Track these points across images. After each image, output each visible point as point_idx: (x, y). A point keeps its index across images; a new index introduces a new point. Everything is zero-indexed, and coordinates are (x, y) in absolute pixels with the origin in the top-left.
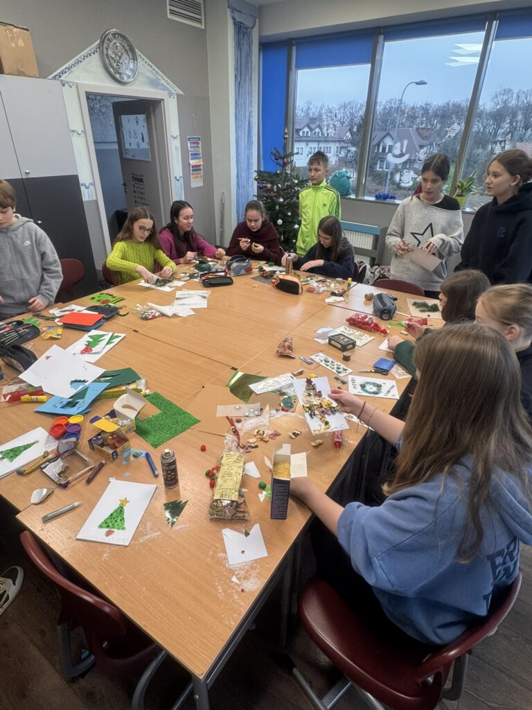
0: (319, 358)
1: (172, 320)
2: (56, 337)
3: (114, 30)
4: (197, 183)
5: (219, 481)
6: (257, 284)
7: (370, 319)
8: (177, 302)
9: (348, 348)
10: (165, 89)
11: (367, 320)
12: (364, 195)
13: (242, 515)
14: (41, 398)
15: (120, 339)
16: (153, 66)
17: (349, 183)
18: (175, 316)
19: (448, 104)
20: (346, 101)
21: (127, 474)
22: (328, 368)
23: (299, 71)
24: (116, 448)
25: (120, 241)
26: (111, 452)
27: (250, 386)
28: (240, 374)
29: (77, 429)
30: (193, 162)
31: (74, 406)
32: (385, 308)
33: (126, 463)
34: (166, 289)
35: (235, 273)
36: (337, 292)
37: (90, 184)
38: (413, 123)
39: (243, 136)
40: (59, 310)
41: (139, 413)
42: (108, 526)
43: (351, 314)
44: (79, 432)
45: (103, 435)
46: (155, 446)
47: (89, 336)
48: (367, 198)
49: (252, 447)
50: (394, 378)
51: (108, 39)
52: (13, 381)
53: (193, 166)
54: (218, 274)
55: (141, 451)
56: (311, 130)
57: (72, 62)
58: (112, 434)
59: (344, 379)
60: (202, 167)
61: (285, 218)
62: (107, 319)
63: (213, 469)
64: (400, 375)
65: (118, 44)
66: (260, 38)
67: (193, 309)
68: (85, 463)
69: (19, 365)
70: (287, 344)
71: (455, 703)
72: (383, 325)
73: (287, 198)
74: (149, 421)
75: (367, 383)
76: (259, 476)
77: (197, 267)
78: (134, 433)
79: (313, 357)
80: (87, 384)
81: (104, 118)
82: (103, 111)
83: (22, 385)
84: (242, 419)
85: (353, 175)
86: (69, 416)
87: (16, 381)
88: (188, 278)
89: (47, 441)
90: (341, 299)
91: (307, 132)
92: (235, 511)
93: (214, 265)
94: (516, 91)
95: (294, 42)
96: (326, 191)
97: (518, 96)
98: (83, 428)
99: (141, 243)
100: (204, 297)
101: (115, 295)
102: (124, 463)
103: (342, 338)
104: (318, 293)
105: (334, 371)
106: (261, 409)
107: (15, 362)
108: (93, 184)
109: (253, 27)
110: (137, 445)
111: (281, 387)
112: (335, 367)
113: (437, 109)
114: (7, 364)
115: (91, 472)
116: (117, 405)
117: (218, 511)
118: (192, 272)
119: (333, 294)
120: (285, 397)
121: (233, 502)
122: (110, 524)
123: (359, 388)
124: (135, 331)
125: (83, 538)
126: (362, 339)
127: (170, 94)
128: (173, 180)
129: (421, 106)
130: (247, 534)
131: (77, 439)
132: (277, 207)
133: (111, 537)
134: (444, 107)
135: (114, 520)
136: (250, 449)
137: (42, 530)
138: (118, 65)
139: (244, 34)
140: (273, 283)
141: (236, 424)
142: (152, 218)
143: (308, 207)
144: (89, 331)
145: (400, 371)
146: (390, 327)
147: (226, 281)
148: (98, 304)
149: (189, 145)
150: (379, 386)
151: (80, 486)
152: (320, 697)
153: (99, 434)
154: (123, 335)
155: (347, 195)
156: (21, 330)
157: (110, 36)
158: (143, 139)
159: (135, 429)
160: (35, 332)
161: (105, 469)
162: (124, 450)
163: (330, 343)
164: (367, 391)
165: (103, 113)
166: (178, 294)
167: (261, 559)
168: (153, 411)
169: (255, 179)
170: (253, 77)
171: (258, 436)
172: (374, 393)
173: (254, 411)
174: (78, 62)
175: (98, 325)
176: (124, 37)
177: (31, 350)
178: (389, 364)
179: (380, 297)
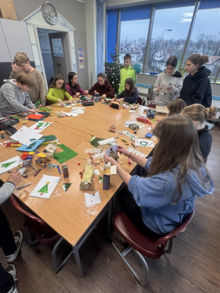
0: (125, 132)
1: (70, 118)
2: (26, 123)
3: (47, 2)
4: (82, 67)
5: (84, 176)
6: (103, 105)
7: (145, 118)
8: (72, 111)
9: (136, 129)
10: (69, 28)
11: (144, 119)
12: (145, 73)
13: (92, 188)
14: (18, 145)
15: (50, 124)
16: (64, 18)
17: (140, 68)
18: (71, 116)
19: (180, 40)
20: (141, 38)
21: (50, 173)
22: (128, 136)
23: (122, 22)
24: (46, 163)
25: (51, 88)
26: (44, 165)
27: (98, 142)
28: (94, 138)
29: (31, 156)
30: (80, 58)
31: (31, 148)
32: (151, 114)
33: (50, 169)
34: (69, 106)
35: (95, 101)
36: (133, 108)
37: (40, 66)
38: (166, 47)
39: (100, 48)
40: (27, 114)
41: (55, 151)
42: (42, 192)
43: (138, 117)
44: (32, 157)
45: (41, 159)
46: (61, 163)
47: (38, 123)
48: (147, 74)
49: (98, 164)
50: (152, 140)
51: (45, 6)
52: (8, 139)
53: (80, 60)
54: (89, 101)
55: (56, 165)
56: (127, 49)
57: (31, 14)
58: (44, 158)
59: (134, 140)
60: (83, 60)
61: (115, 81)
62: (45, 117)
63: (82, 172)
64: (155, 139)
65: (49, 8)
66: (107, 7)
67: (78, 114)
68: (34, 169)
69: (10, 133)
70: (113, 127)
71: (169, 254)
72: (150, 121)
73: (116, 73)
74: (59, 154)
75: (142, 142)
76: (100, 174)
77: (81, 99)
78: (53, 158)
79: (123, 132)
80: (36, 140)
81: (46, 40)
82: (45, 37)
83: (11, 140)
84: (94, 154)
85: (142, 65)
86: (29, 152)
87: (9, 139)
88: (77, 103)
89: (20, 161)
90: (135, 111)
91: (126, 50)
92: (89, 187)
93: (87, 98)
94: (206, 35)
95: (120, 10)
96: (131, 70)
97: (207, 37)
98: (34, 156)
99: (59, 89)
100: (83, 110)
101: (49, 108)
102: (49, 169)
103: (134, 125)
104: (126, 109)
105: (130, 137)
106: (102, 150)
107: (9, 132)
108: (41, 66)
109: (104, 3)
110: (54, 163)
111: (110, 143)
112: (131, 135)
113: (176, 42)
114: (6, 132)
115: (36, 172)
116: (47, 148)
117: (83, 187)
118: (78, 100)
119: (132, 109)
120: (111, 146)
121: (89, 183)
122: (42, 191)
123: (139, 143)
124: (56, 122)
125: (32, 196)
126: (141, 125)
127: (71, 30)
128: (72, 65)
129: (170, 40)
130: (94, 195)
131: (31, 160)
132: (112, 77)
133: (42, 195)
134: (178, 41)
135: (44, 190)
136: (97, 165)
137: (17, 193)
138: (49, 17)
139: (100, 5)
140: (109, 105)
141: (92, 156)
142: (63, 80)
143: (123, 76)
144: (38, 121)
145: (155, 138)
146: (152, 121)
147: (91, 104)
148: (42, 111)
149: (78, 51)
150: (147, 143)
151: (32, 177)
152: (121, 252)
153: (40, 158)
154: (51, 123)
155: (139, 73)
156: (12, 120)
157: (46, 4)
158: (60, 48)
159: (54, 157)
160: (17, 121)
161: (41, 171)
162: (49, 164)
163: (129, 127)
164: (142, 145)
165: (45, 38)
166: (73, 108)
167: (99, 204)
168: (61, 150)
169: (104, 65)
170: (104, 24)
171: (100, 160)
172: (145, 145)
173: (99, 151)
174: (34, 15)
175: (42, 119)
176: (52, 5)
177: (16, 128)
178: (151, 135)
179: (149, 110)
